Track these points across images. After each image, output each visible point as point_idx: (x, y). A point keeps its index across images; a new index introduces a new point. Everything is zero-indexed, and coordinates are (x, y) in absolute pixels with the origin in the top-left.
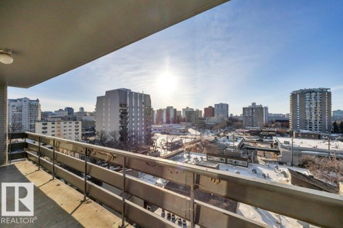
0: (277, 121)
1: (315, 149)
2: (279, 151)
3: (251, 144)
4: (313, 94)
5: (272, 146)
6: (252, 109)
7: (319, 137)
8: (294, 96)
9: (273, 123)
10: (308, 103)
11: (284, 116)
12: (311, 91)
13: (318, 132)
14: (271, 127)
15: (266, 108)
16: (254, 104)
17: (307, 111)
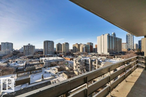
0: (38, 52)
1: (53, 60)
2: (43, 63)
3: (30, 63)
4: (50, 42)
5: (40, 62)
6: (29, 46)
7: (52, 56)
8: (45, 42)
9: (37, 52)
10: (49, 45)
11: (40, 50)
12: (49, 41)
13: (51, 55)
14: (36, 54)
15: (34, 46)
16: (29, 44)
17: (49, 48)
